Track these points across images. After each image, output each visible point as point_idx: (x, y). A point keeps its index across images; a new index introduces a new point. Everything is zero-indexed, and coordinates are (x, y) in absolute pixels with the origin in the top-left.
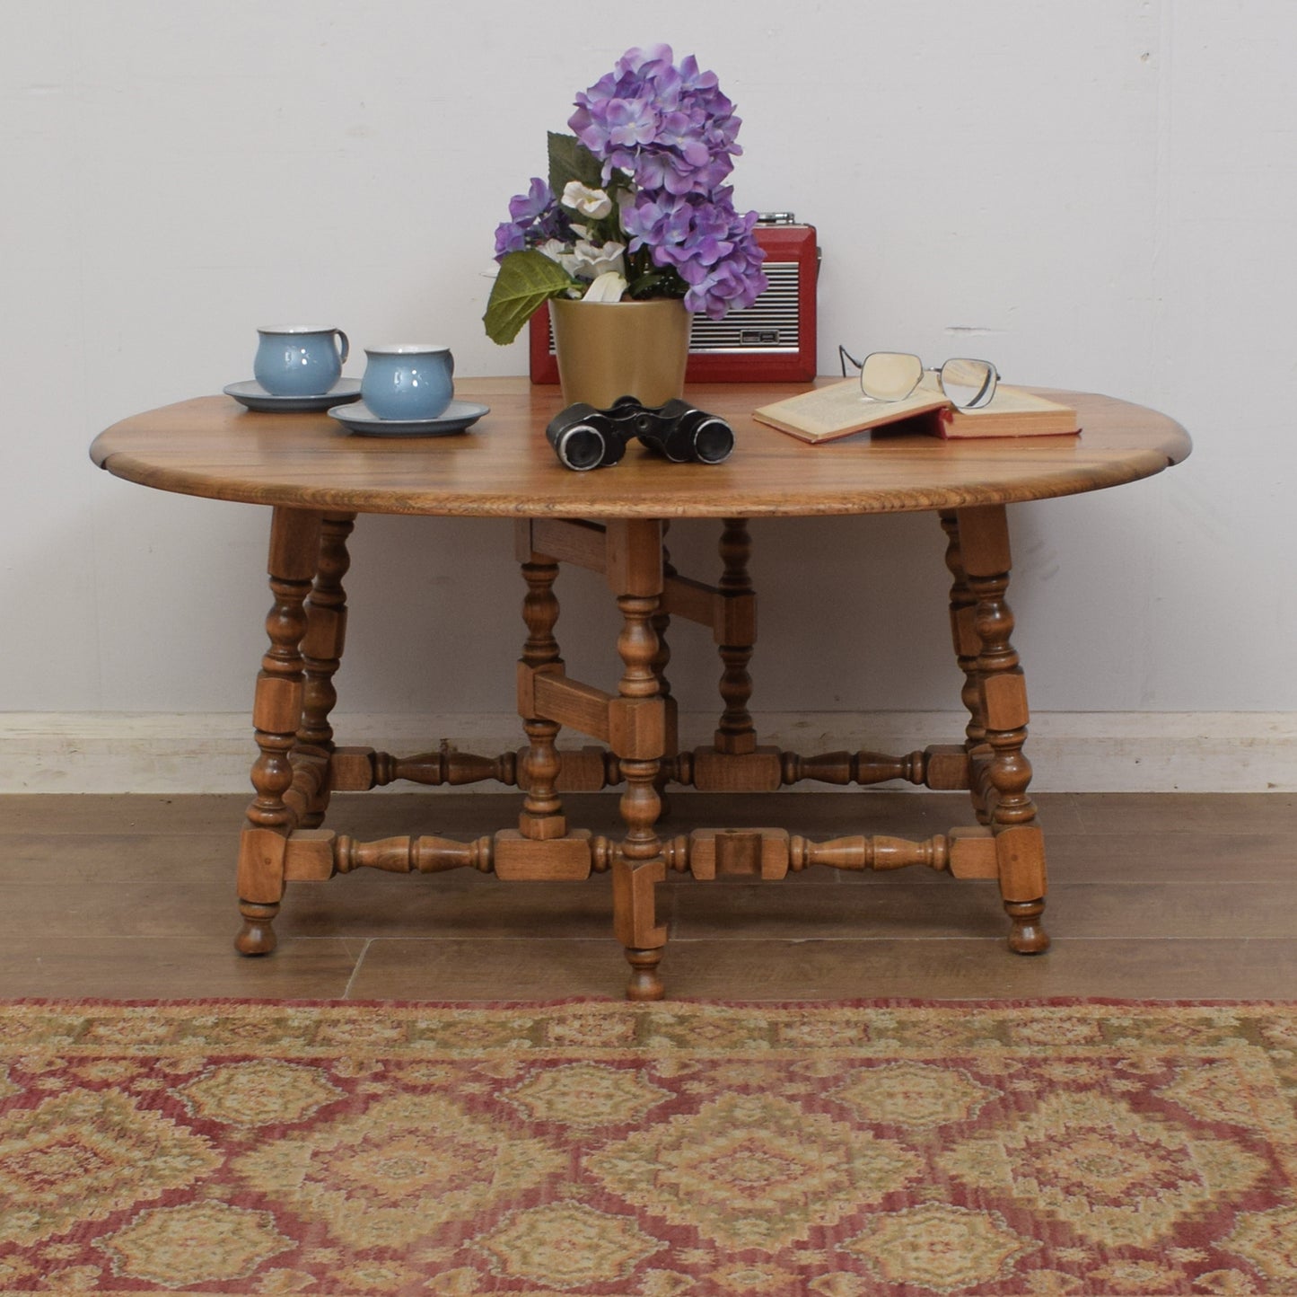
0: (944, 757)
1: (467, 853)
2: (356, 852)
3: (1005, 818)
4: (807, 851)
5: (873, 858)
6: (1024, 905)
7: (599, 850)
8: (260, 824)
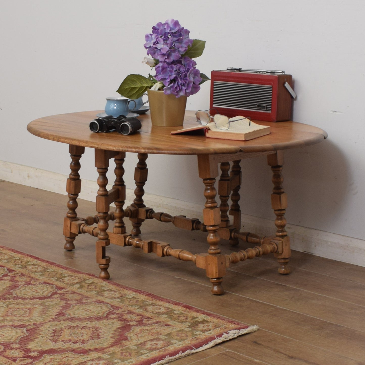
2: (84, 228)
4: (168, 251)
5: (180, 256)
7: (127, 239)
8: (68, 217)
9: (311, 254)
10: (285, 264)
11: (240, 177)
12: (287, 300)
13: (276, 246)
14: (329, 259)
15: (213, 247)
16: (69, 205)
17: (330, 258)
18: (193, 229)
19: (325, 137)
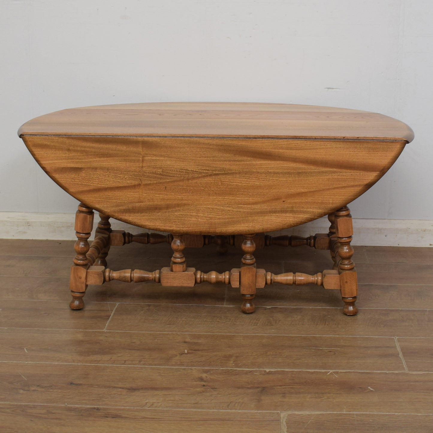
0: (321, 238)
1: (151, 276)
2: (112, 275)
3: (343, 268)
4: (272, 278)
5: (296, 281)
6: (349, 299)
7: (198, 276)
8: (78, 265)
16: (78, 247)
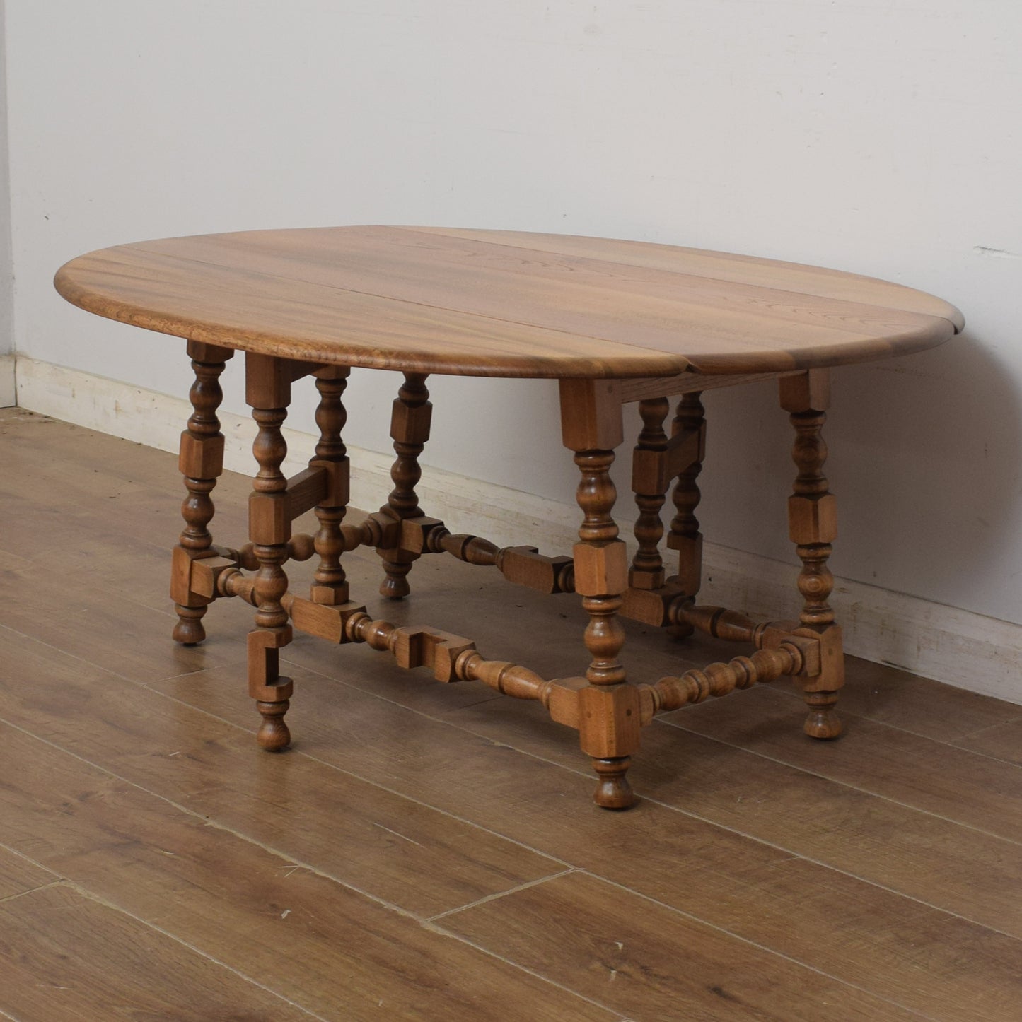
2: (230, 581)
4: (469, 664)
5: (503, 684)
7: (351, 622)
8: (184, 546)
9: (907, 671)
10: (826, 708)
11: (699, 437)
12: (827, 831)
13: (799, 656)
14: (959, 690)
15: (602, 663)
16: (186, 509)
17: (963, 687)
18: (556, 590)
19: (958, 327)
